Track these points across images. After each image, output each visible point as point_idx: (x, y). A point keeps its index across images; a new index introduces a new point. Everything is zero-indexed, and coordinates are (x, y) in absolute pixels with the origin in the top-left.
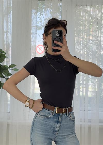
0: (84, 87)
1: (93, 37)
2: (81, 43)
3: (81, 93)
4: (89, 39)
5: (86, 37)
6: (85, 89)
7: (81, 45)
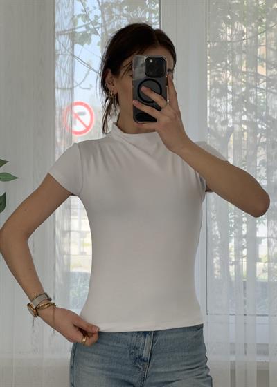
0: (244, 248)
1: (268, 68)
2: (228, 91)
3: (232, 269)
4: (257, 77)
5: (244, 70)
6: (245, 252)
7: (230, 96)
